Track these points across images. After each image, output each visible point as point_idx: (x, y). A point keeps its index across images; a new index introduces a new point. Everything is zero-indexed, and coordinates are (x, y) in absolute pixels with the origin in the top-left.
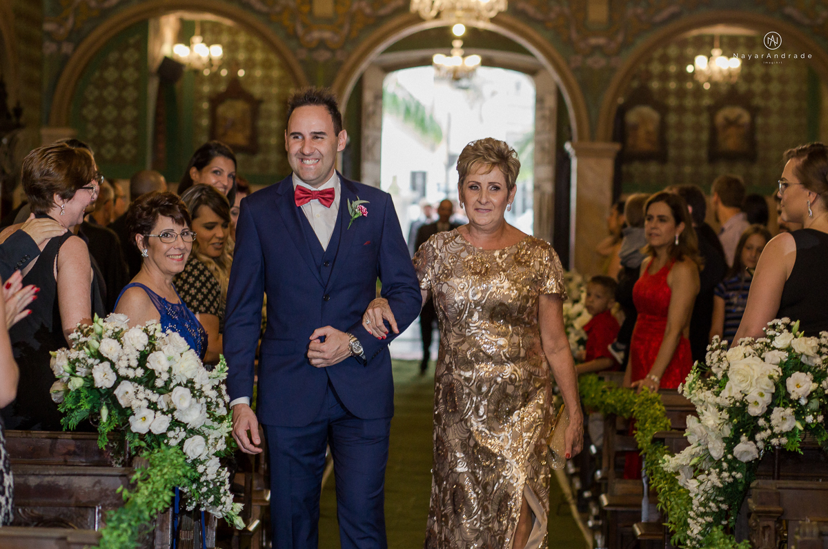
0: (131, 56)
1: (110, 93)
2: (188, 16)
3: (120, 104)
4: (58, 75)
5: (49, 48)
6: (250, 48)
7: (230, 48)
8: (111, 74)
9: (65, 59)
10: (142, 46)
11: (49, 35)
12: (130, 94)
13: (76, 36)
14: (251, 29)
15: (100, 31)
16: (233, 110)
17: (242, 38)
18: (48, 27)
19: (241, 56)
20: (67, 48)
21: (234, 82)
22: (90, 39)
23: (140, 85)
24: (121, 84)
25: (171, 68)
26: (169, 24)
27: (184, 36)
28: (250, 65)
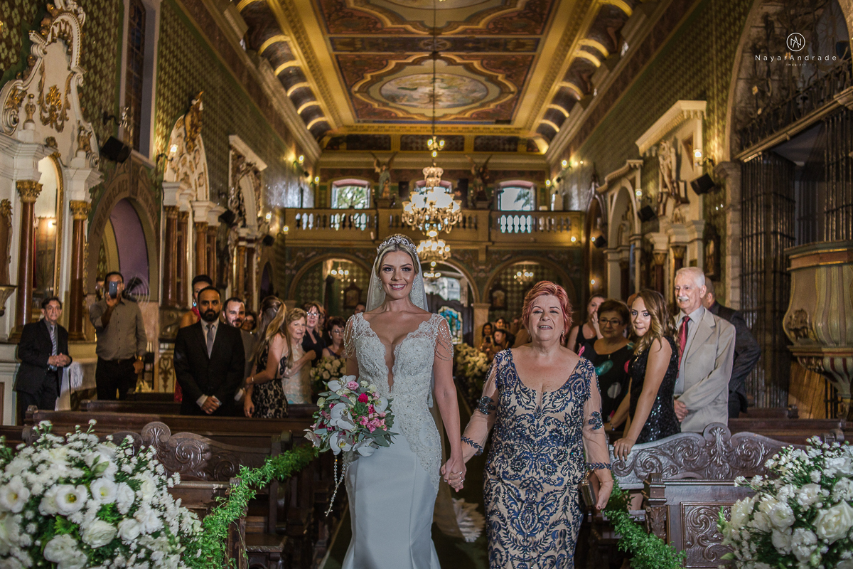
0: (316, 274)
1: (309, 288)
2: (336, 260)
3: (313, 292)
4: (290, 282)
5: (288, 272)
6: (358, 271)
7: (351, 271)
8: (309, 281)
9: (294, 276)
10: (320, 271)
11: (288, 268)
12: (316, 288)
13: (297, 268)
14: (359, 265)
15: (305, 266)
16: (352, 294)
17: (355, 268)
18: (287, 264)
19: (355, 274)
20: (294, 272)
21: (352, 283)
22: (302, 269)
23: (320, 285)
24: (313, 285)
25: (331, 279)
26: (330, 263)
27: (335, 266)
28: (358, 277)
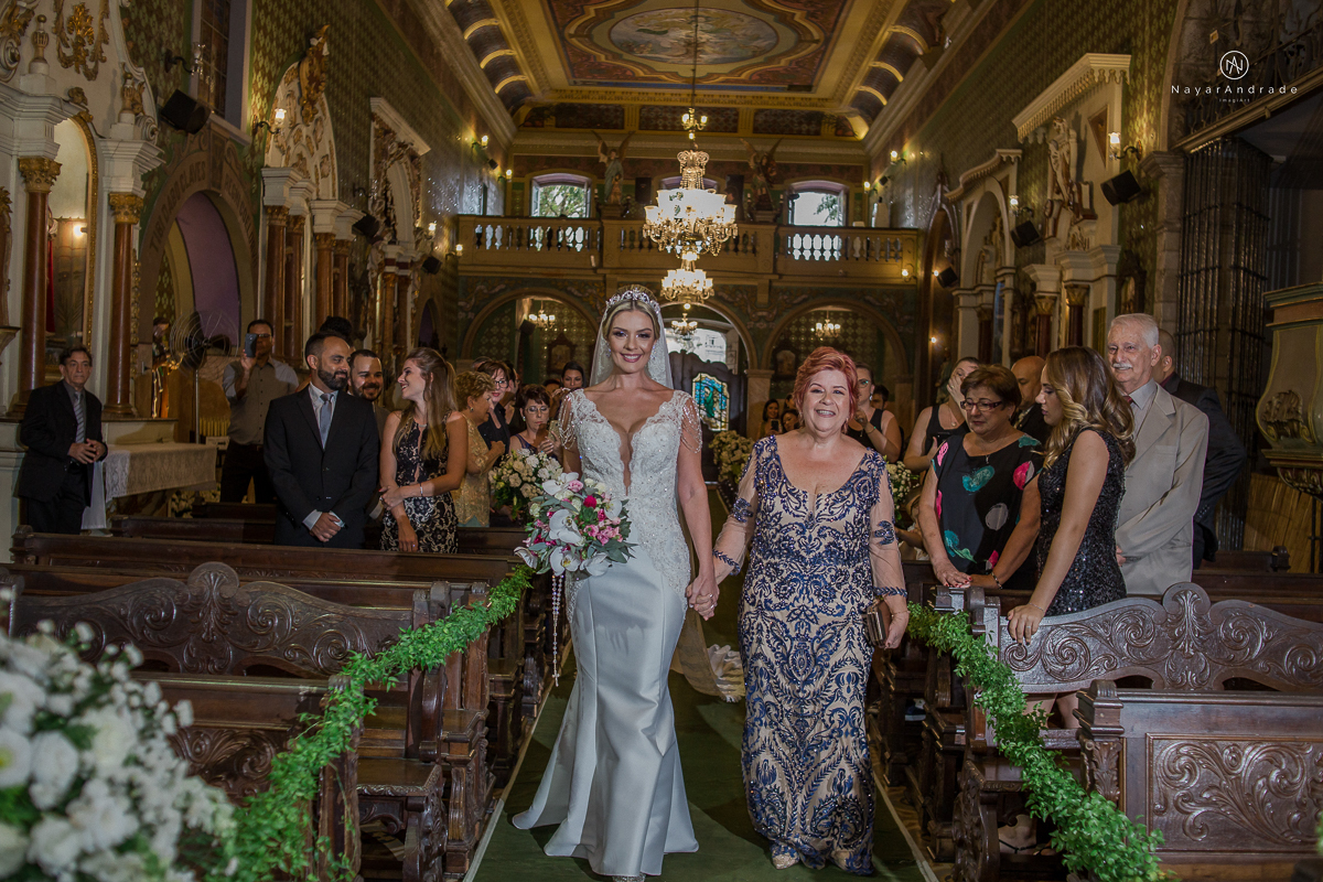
0: (506, 320)
1: (494, 340)
2: (537, 298)
3: (500, 346)
4: (466, 331)
5: (461, 315)
6: (570, 316)
7: (559, 316)
8: (495, 330)
9: (470, 321)
10: (512, 314)
11: (461, 308)
12: (505, 341)
13: (476, 309)
14: (572, 306)
15: (489, 306)
16: (560, 350)
17: (566, 311)
18: (461, 304)
19: (565, 321)
20: (471, 315)
21: (561, 334)
22: (485, 310)
23: (511, 336)
24: (500, 336)
25: (528, 326)
26: (526, 303)
27: (534, 309)
28: (570, 325)
